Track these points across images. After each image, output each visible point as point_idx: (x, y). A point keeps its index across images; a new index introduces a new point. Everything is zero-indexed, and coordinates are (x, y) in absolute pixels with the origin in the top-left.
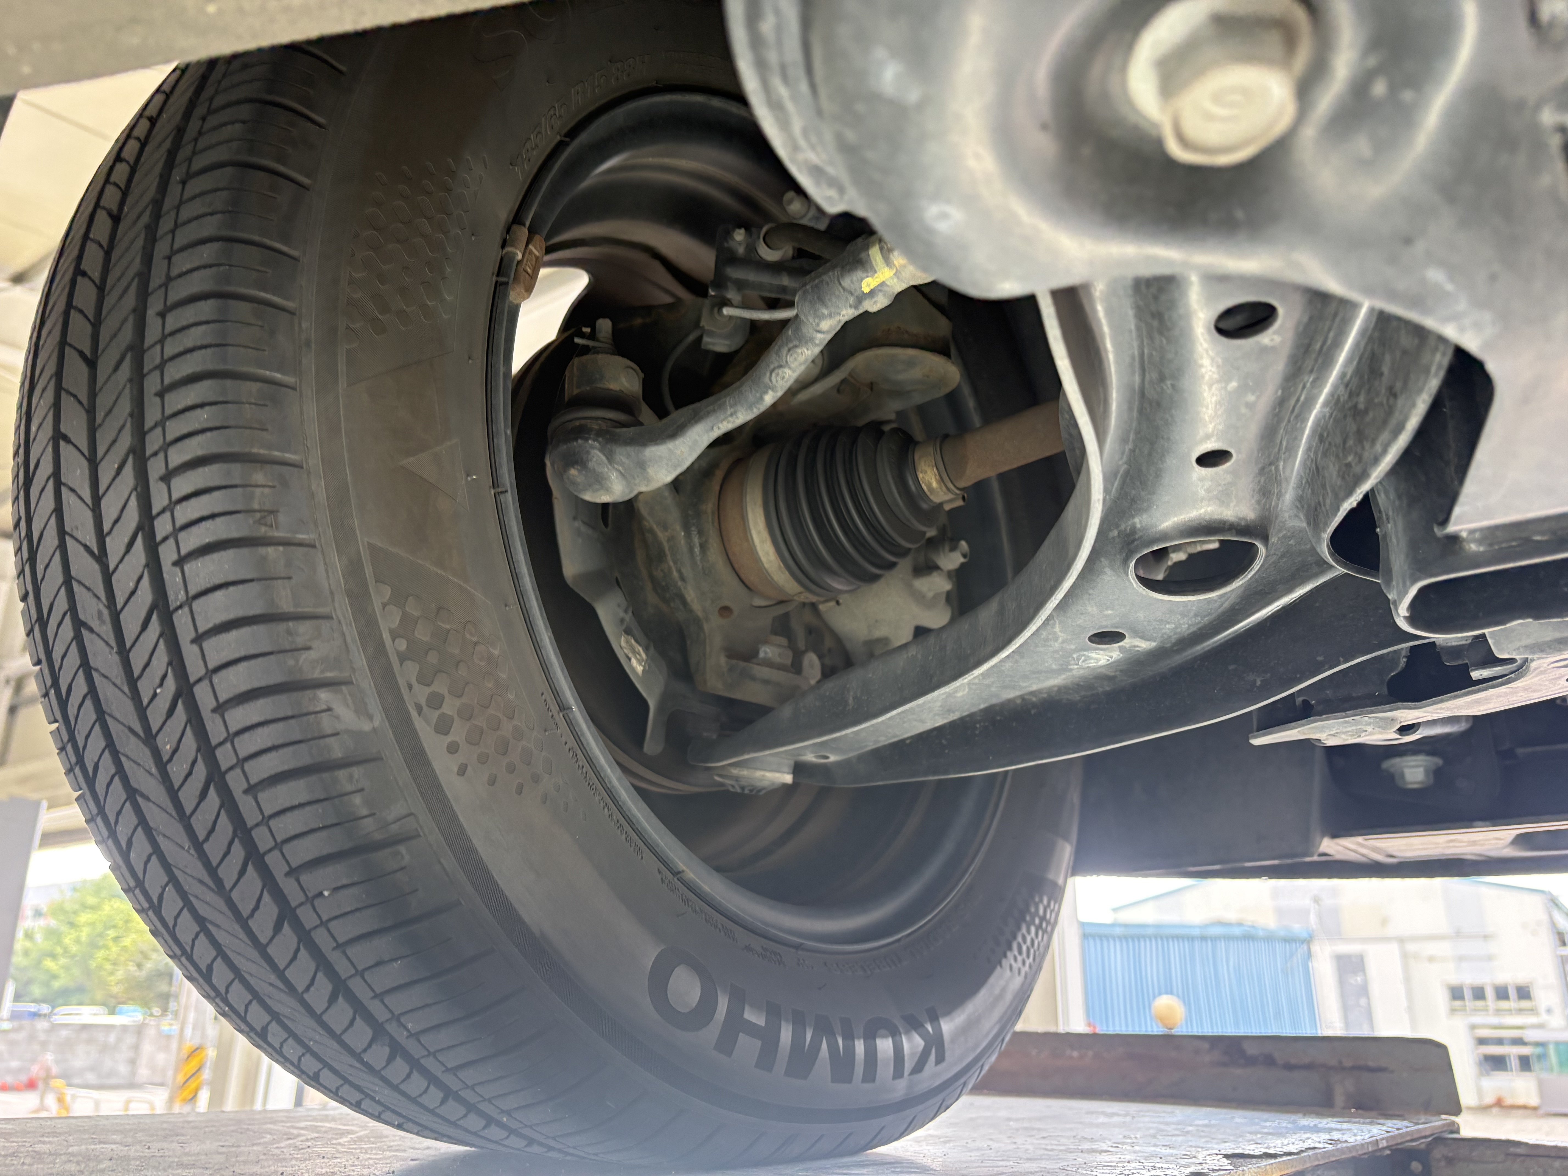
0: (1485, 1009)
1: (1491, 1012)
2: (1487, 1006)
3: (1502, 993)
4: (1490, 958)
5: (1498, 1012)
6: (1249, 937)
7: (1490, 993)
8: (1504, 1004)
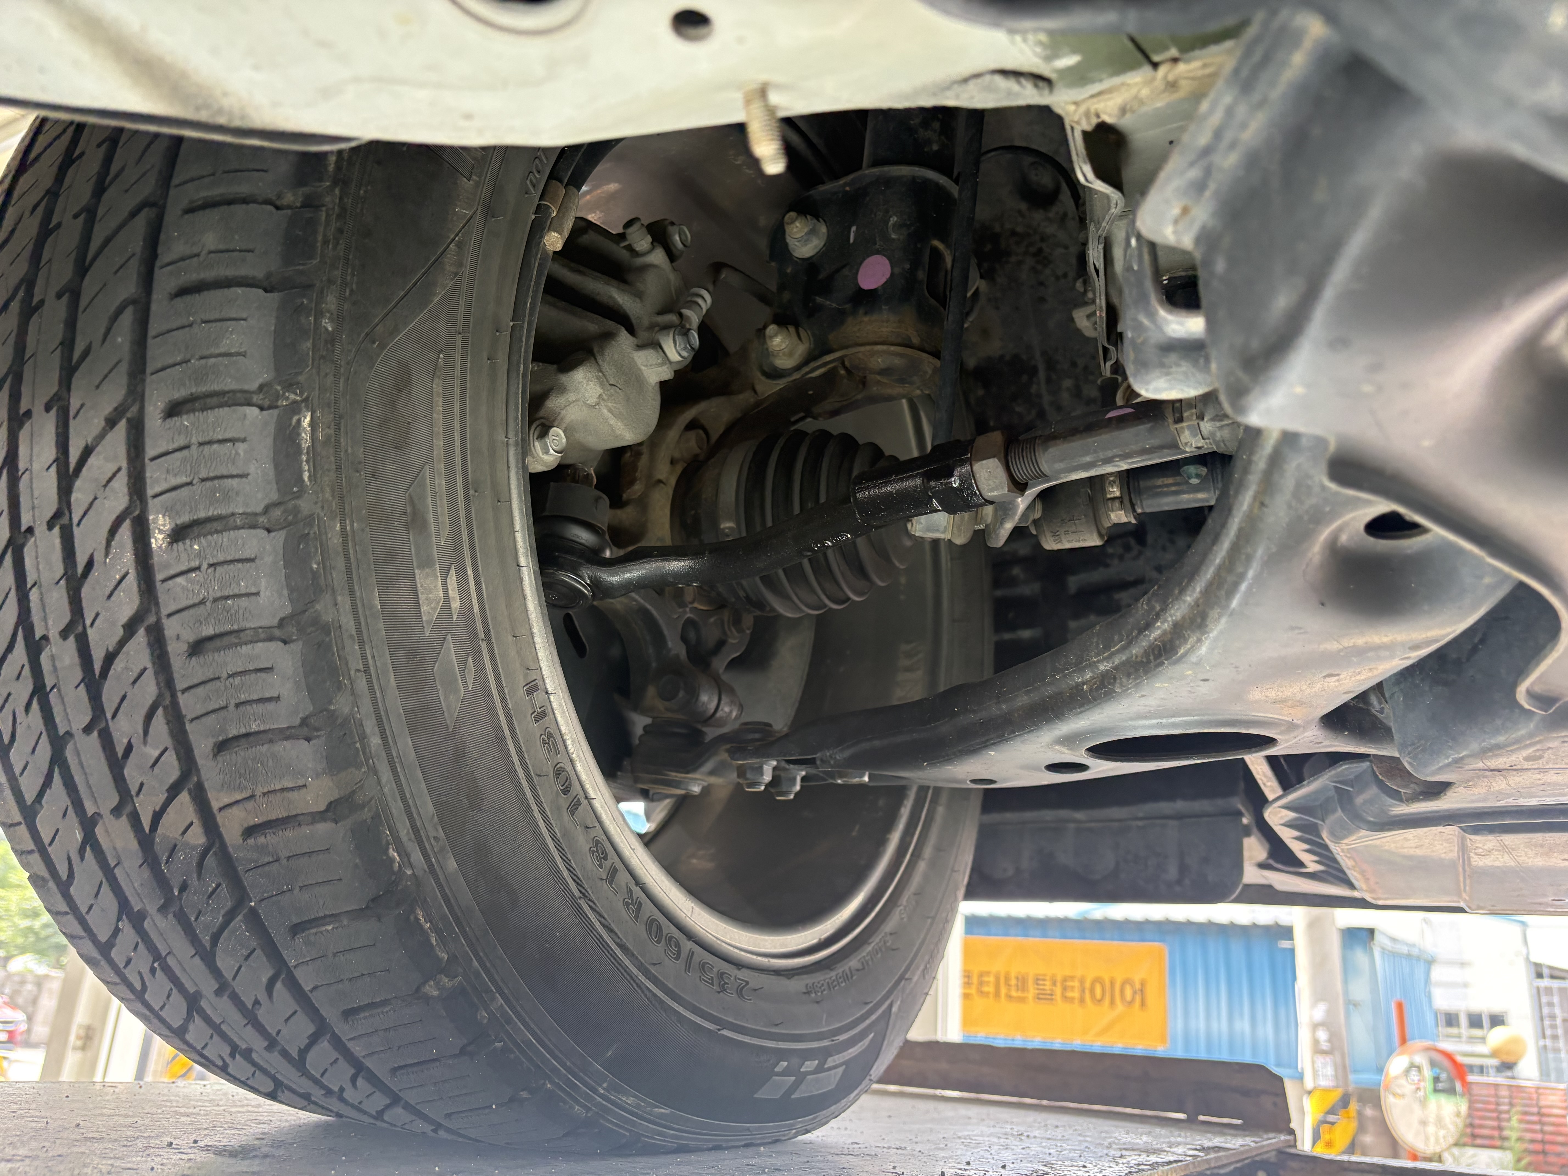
0: (1459, 1036)
1: (1464, 1039)
2: (1460, 1033)
3: (1475, 1021)
4: (1465, 985)
5: (1471, 1039)
7: (1464, 1021)
8: (1477, 1032)
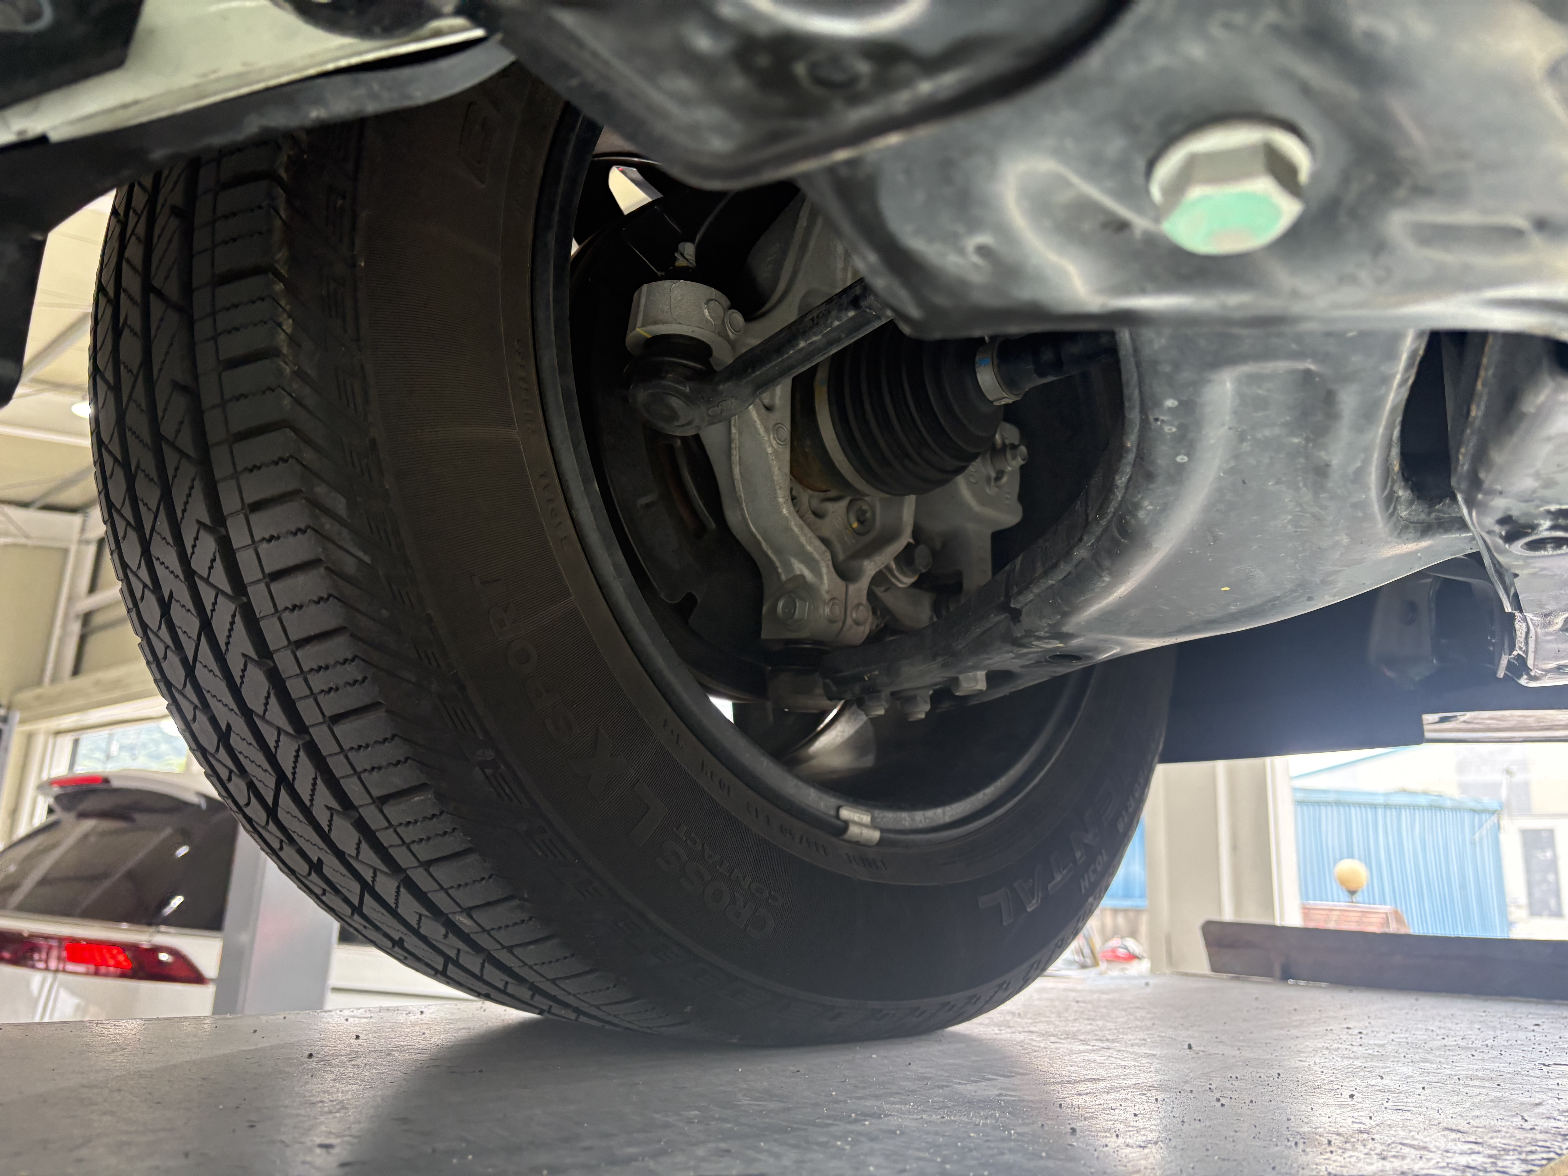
6: (1435, 807)
